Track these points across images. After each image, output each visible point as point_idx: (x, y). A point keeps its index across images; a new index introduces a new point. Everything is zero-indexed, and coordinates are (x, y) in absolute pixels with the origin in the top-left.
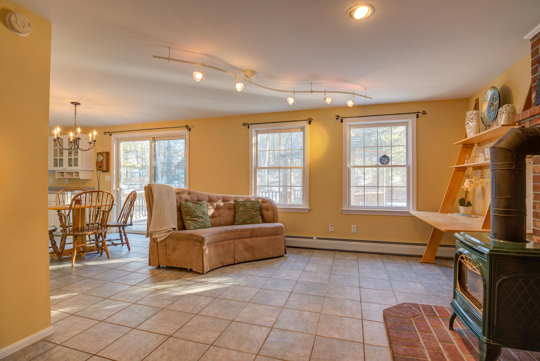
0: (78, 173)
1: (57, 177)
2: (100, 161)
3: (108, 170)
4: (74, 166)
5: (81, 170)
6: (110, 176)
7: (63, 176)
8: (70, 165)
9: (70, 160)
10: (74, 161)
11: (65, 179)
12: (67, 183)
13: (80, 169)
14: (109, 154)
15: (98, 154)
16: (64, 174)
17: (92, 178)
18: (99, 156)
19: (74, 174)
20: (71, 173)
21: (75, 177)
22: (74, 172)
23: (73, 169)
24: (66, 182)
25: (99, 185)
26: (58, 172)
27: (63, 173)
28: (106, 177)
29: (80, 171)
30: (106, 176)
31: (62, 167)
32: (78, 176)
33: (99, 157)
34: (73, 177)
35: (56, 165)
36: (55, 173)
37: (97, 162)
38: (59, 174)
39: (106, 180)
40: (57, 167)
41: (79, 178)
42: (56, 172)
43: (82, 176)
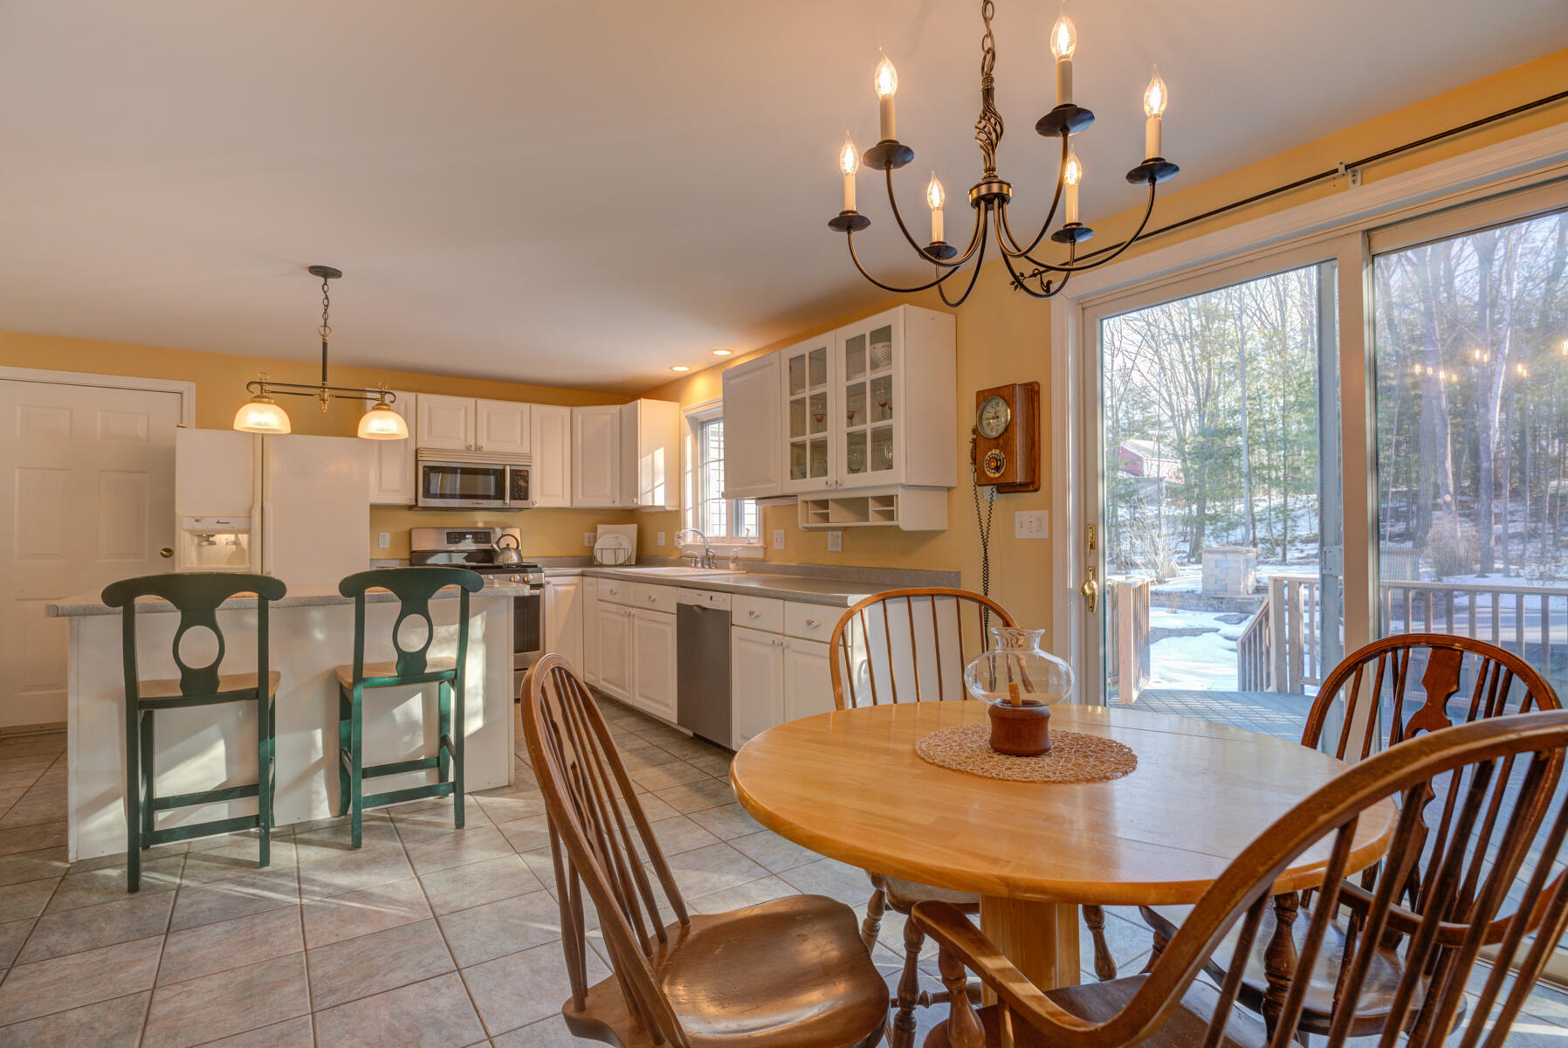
0: (888, 500)
1: (802, 524)
2: (994, 434)
3: (1031, 484)
4: (872, 470)
5: (904, 486)
6: (1045, 513)
7: (826, 518)
8: (855, 467)
9: (855, 441)
10: (873, 450)
11: (830, 533)
12: (834, 549)
13: (904, 481)
14: (1038, 392)
15: (984, 398)
16: (833, 510)
17: (945, 528)
18: (989, 409)
19: (873, 507)
20: (858, 505)
21: (874, 520)
22: (873, 498)
23: (870, 481)
24: (833, 542)
25: (986, 558)
26: (807, 502)
27: (824, 504)
28: (1023, 517)
29: (900, 492)
30: (1018, 514)
31: (825, 478)
32: (890, 515)
33: (986, 415)
34: (868, 520)
35: (798, 471)
36: (797, 505)
37: (974, 441)
38: (812, 510)
39: (1020, 533)
40: (805, 477)
41: (897, 527)
42: (800, 499)
43: (908, 517)
